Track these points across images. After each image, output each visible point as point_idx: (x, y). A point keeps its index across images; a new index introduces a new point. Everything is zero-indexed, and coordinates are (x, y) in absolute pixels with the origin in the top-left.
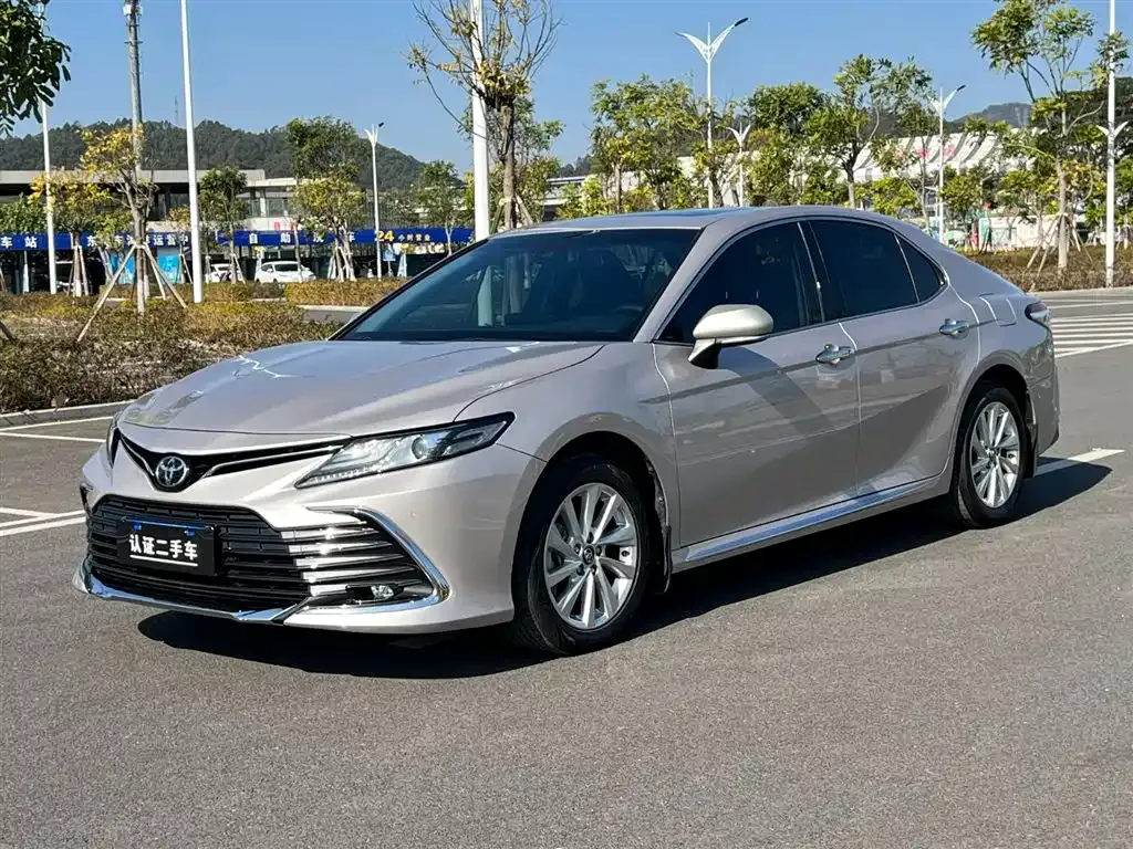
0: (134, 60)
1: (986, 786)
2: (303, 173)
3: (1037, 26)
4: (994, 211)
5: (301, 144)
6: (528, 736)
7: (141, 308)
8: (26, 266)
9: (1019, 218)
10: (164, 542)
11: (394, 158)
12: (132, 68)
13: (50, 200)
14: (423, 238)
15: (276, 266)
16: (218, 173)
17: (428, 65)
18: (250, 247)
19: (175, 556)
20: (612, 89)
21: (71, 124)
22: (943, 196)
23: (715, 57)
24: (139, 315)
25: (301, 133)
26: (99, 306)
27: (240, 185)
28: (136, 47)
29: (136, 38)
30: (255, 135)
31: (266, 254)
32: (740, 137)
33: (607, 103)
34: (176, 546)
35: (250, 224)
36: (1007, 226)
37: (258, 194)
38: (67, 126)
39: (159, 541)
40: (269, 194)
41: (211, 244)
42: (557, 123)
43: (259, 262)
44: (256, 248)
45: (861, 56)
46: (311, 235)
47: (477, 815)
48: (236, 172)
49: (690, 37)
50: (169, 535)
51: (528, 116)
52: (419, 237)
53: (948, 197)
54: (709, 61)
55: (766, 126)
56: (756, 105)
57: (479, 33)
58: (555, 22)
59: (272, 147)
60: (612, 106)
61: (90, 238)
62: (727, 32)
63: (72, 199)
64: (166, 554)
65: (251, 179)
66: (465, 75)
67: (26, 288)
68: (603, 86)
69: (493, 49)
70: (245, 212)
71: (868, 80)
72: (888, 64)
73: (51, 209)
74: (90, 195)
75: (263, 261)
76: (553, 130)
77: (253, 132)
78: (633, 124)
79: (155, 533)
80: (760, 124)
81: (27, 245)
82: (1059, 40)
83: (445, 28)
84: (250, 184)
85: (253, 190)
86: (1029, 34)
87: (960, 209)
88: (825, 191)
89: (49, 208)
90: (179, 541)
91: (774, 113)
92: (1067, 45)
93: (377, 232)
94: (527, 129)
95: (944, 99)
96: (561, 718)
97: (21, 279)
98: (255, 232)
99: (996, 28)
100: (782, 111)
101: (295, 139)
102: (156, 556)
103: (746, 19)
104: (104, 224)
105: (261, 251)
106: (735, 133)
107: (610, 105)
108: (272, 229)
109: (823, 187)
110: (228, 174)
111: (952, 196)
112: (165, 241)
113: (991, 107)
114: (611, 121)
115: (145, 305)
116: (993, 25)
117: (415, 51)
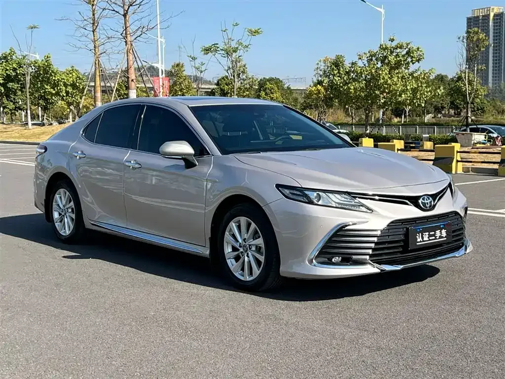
10: (433, 233)
19: (438, 238)
34: (438, 233)
39: (431, 233)
50: (434, 229)
64: (434, 238)
79: (428, 230)
90: (439, 231)
102: (430, 240)
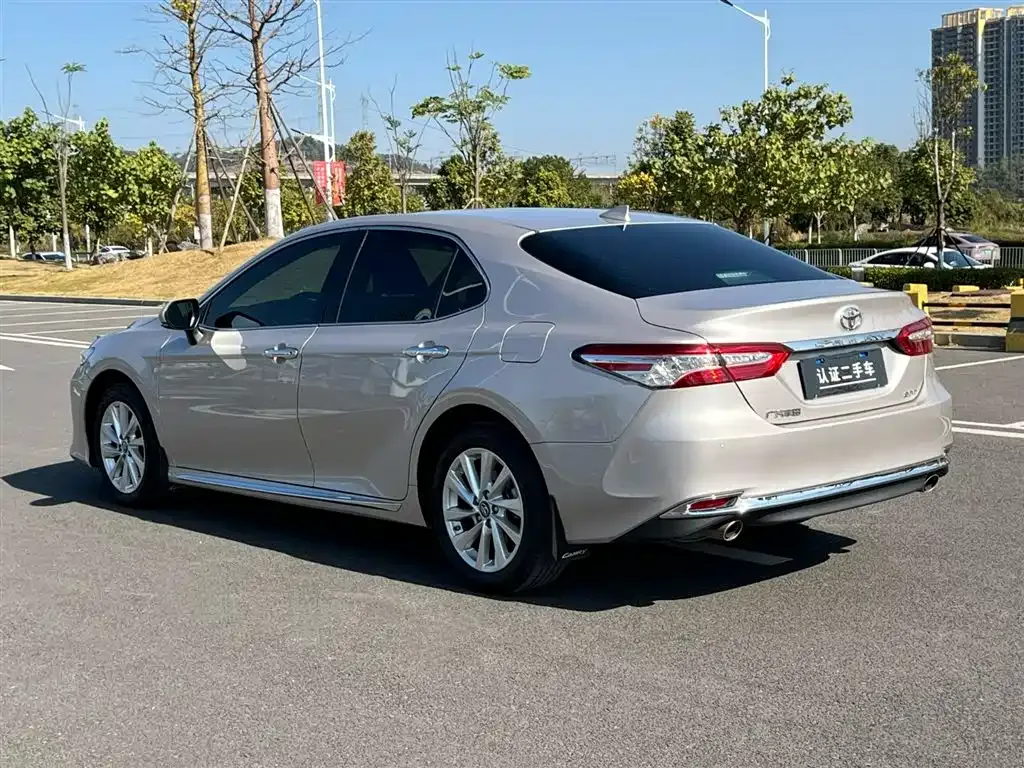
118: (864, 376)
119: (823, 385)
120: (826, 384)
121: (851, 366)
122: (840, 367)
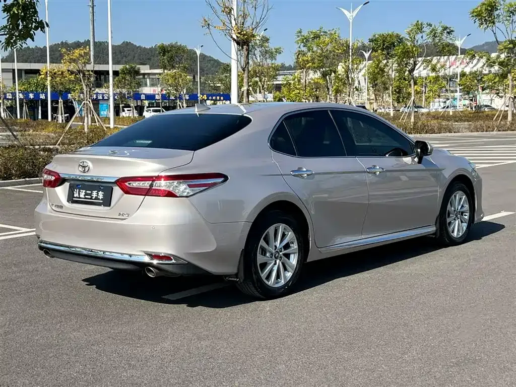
0: (92, 14)
1: (406, 374)
2: (165, 68)
3: (500, 9)
4: (484, 92)
5: (164, 55)
6: (212, 344)
7: (86, 130)
8: (40, 107)
9: (496, 95)
11: (210, 60)
12: (91, 17)
13: (49, 78)
14: (220, 98)
15: (153, 110)
16: (127, 66)
17: (210, 27)
18: (142, 100)
20: (305, 33)
21: (64, 42)
22: (459, 84)
23: (354, 19)
24: (85, 133)
25: (164, 50)
26: (67, 129)
27: (137, 73)
28: (93, 8)
29: (93, 4)
30: (147, 49)
31: (149, 104)
32: (367, 55)
33: (303, 39)
35: (142, 90)
36: (490, 99)
37: (146, 77)
38: (62, 42)
40: (151, 77)
41: (123, 99)
42: (280, 48)
43: (145, 107)
44: (144, 101)
45: (418, 21)
46: (169, 96)
47: (180, 381)
48: (136, 66)
49: (343, 10)
51: (267, 45)
52: (218, 98)
53: (462, 85)
54: (351, 21)
55: (376, 51)
56: (373, 41)
57: (234, 12)
58: (270, 7)
59: (154, 54)
60: (305, 41)
61: (69, 95)
62: (360, 7)
63: (58, 79)
65: (142, 70)
66: (227, 31)
67: (40, 117)
68: (300, 32)
69: (240, 20)
70: (139, 85)
71: (421, 32)
72: (430, 25)
73: (49, 83)
74: (66, 77)
75: (147, 107)
76: (278, 51)
77: (146, 47)
78: (315, 49)
80: (374, 50)
81: (41, 97)
82: (510, 16)
83: (219, 10)
84: (142, 72)
85: (144, 74)
86: (496, 13)
87: (467, 91)
88: (406, 81)
89: (48, 83)
91: (380, 46)
92: (513, 18)
93: (199, 95)
94: (266, 50)
95: (461, 40)
96: (228, 335)
97: (38, 113)
98: (144, 94)
99: (481, 10)
100: (384, 45)
101: (161, 53)
103: (369, 2)
104: (75, 89)
105: (146, 103)
106: (364, 52)
107: (305, 40)
108: (152, 92)
109: (405, 79)
110: (132, 67)
111: (464, 85)
112: (103, 97)
113: (486, 43)
114: (305, 48)
115: (88, 129)
116: (479, 9)
117: (205, 20)
118: (97, 198)
119: (75, 198)
120: (77, 198)
121: (92, 192)
122: (86, 191)
